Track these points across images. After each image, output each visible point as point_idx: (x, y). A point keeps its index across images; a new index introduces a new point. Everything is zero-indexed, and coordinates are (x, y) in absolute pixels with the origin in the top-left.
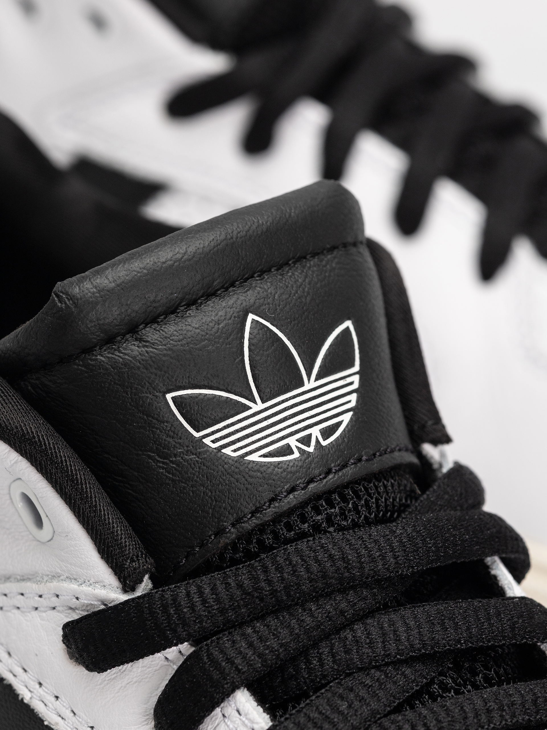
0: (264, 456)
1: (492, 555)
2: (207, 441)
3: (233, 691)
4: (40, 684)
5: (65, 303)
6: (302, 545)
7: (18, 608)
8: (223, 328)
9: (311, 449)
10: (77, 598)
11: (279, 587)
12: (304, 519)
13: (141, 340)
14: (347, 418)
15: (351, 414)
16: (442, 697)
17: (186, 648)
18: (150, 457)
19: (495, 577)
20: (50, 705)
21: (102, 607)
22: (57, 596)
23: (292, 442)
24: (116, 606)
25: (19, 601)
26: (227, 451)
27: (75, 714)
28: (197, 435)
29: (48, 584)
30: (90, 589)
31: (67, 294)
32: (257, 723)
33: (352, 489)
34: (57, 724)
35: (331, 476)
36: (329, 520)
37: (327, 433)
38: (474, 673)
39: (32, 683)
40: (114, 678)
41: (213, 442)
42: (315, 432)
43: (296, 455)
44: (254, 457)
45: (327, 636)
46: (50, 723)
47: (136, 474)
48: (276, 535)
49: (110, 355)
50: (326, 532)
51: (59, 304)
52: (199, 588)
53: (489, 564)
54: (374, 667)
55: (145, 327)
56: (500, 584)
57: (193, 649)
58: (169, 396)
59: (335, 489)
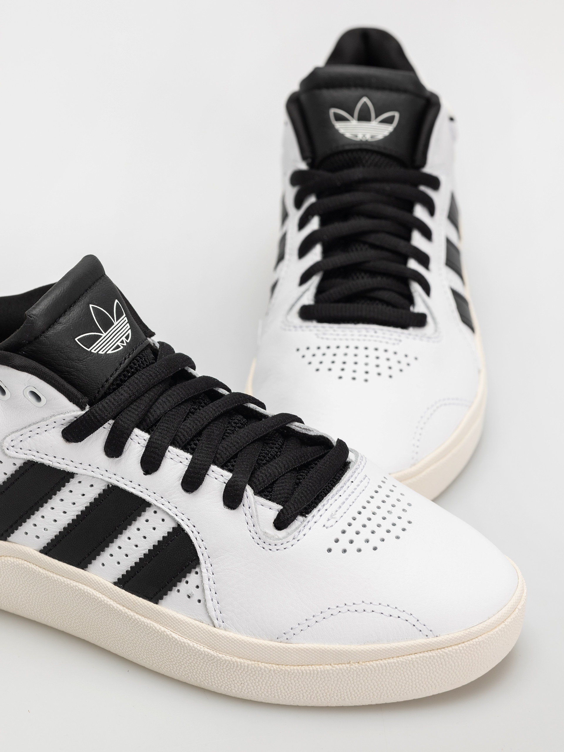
0: (112, 351)
1: (186, 366)
2: (93, 351)
3: (133, 429)
4: (55, 457)
5: (33, 317)
6: (136, 376)
7: (38, 434)
8: (85, 311)
9: (125, 344)
10: (64, 420)
11: (135, 391)
12: (132, 368)
13: (60, 323)
14: (130, 331)
15: (130, 330)
16: (196, 412)
17: (111, 422)
18: (76, 362)
19: (191, 373)
20: (62, 462)
21: (75, 419)
22: (55, 422)
23: (119, 343)
24: (81, 417)
25: (38, 431)
26: (100, 352)
27: (72, 461)
28: (89, 350)
29: (50, 419)
30: (69, 414)
31: (33, 314)
32: (145, 437)
33: (139, 357)
34: (67, 468)
35: (135, 351)
36: (139, 366)
37: (127, 338)
38: (200, 403)
39: (51, 458)
40: (87, 442)
41: (95, 350)
42: (124, 338)
43: (122, 347)
44: (109, 352)
45: (154, 403)
46: (63, 469)
47: (72, 370)
48: (125, 376)
49: (52, 331)
50: (140, 370)
51: (31, 319)
52: (109, 400)
53: (187, 369)
54: (173, 408)
55: (59, 319)
56: (193, 374)
57: (114, 421)
58: (76, 339)
59: (137, 355)
